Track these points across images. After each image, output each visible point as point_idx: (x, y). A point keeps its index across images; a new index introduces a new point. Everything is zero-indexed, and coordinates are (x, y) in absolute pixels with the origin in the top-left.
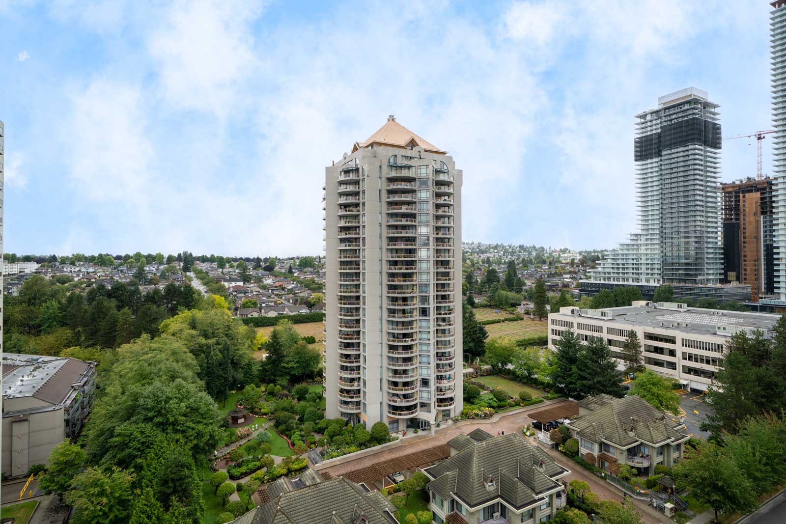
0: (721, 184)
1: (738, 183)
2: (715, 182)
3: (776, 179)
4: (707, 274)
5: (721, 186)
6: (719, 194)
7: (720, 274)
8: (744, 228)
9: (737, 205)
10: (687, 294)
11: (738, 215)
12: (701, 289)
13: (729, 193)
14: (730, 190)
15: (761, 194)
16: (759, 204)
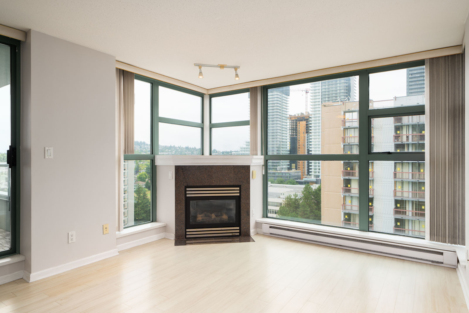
0: (290, 115)
1: (297, 115)
2: (286, 114)
3: (311, 115)
4: (282, 165)
5: (289, 117)
6: (288, 121)
7: (288, 165)
8: (299, 140)
9: (296, 128)
10: (272, 176)
11: (296, 133)
12: (279, 173)
13: (293, 120)
14: (293, 119)
15: (306, 122)
16: (305, 127)
